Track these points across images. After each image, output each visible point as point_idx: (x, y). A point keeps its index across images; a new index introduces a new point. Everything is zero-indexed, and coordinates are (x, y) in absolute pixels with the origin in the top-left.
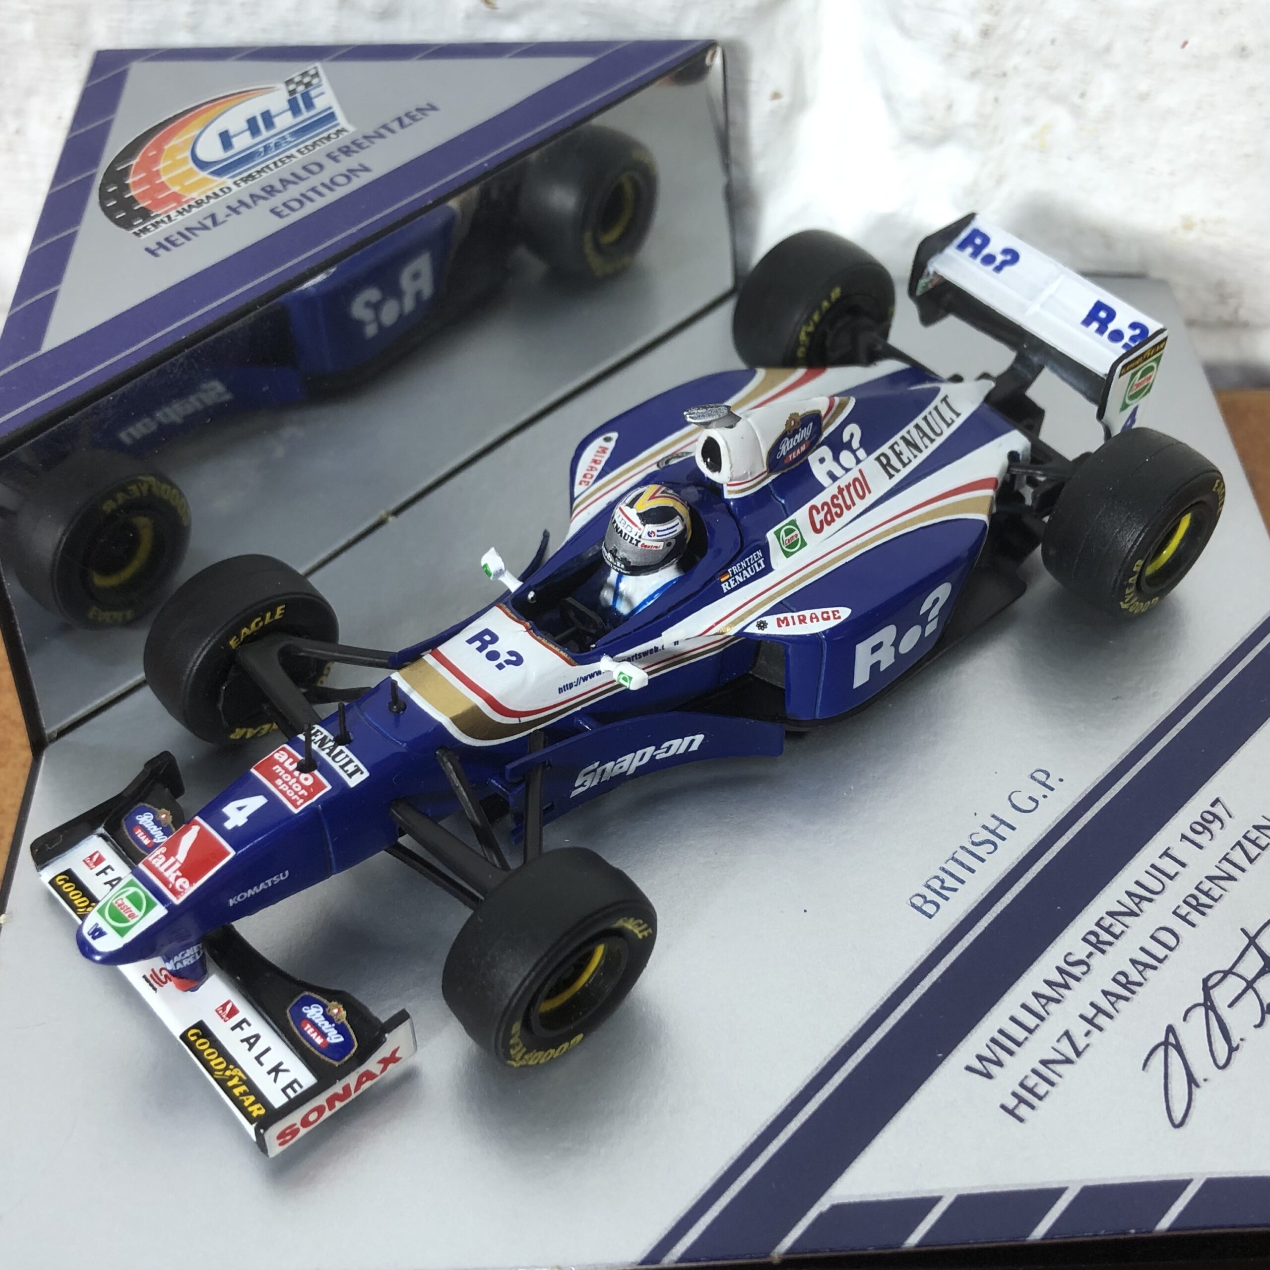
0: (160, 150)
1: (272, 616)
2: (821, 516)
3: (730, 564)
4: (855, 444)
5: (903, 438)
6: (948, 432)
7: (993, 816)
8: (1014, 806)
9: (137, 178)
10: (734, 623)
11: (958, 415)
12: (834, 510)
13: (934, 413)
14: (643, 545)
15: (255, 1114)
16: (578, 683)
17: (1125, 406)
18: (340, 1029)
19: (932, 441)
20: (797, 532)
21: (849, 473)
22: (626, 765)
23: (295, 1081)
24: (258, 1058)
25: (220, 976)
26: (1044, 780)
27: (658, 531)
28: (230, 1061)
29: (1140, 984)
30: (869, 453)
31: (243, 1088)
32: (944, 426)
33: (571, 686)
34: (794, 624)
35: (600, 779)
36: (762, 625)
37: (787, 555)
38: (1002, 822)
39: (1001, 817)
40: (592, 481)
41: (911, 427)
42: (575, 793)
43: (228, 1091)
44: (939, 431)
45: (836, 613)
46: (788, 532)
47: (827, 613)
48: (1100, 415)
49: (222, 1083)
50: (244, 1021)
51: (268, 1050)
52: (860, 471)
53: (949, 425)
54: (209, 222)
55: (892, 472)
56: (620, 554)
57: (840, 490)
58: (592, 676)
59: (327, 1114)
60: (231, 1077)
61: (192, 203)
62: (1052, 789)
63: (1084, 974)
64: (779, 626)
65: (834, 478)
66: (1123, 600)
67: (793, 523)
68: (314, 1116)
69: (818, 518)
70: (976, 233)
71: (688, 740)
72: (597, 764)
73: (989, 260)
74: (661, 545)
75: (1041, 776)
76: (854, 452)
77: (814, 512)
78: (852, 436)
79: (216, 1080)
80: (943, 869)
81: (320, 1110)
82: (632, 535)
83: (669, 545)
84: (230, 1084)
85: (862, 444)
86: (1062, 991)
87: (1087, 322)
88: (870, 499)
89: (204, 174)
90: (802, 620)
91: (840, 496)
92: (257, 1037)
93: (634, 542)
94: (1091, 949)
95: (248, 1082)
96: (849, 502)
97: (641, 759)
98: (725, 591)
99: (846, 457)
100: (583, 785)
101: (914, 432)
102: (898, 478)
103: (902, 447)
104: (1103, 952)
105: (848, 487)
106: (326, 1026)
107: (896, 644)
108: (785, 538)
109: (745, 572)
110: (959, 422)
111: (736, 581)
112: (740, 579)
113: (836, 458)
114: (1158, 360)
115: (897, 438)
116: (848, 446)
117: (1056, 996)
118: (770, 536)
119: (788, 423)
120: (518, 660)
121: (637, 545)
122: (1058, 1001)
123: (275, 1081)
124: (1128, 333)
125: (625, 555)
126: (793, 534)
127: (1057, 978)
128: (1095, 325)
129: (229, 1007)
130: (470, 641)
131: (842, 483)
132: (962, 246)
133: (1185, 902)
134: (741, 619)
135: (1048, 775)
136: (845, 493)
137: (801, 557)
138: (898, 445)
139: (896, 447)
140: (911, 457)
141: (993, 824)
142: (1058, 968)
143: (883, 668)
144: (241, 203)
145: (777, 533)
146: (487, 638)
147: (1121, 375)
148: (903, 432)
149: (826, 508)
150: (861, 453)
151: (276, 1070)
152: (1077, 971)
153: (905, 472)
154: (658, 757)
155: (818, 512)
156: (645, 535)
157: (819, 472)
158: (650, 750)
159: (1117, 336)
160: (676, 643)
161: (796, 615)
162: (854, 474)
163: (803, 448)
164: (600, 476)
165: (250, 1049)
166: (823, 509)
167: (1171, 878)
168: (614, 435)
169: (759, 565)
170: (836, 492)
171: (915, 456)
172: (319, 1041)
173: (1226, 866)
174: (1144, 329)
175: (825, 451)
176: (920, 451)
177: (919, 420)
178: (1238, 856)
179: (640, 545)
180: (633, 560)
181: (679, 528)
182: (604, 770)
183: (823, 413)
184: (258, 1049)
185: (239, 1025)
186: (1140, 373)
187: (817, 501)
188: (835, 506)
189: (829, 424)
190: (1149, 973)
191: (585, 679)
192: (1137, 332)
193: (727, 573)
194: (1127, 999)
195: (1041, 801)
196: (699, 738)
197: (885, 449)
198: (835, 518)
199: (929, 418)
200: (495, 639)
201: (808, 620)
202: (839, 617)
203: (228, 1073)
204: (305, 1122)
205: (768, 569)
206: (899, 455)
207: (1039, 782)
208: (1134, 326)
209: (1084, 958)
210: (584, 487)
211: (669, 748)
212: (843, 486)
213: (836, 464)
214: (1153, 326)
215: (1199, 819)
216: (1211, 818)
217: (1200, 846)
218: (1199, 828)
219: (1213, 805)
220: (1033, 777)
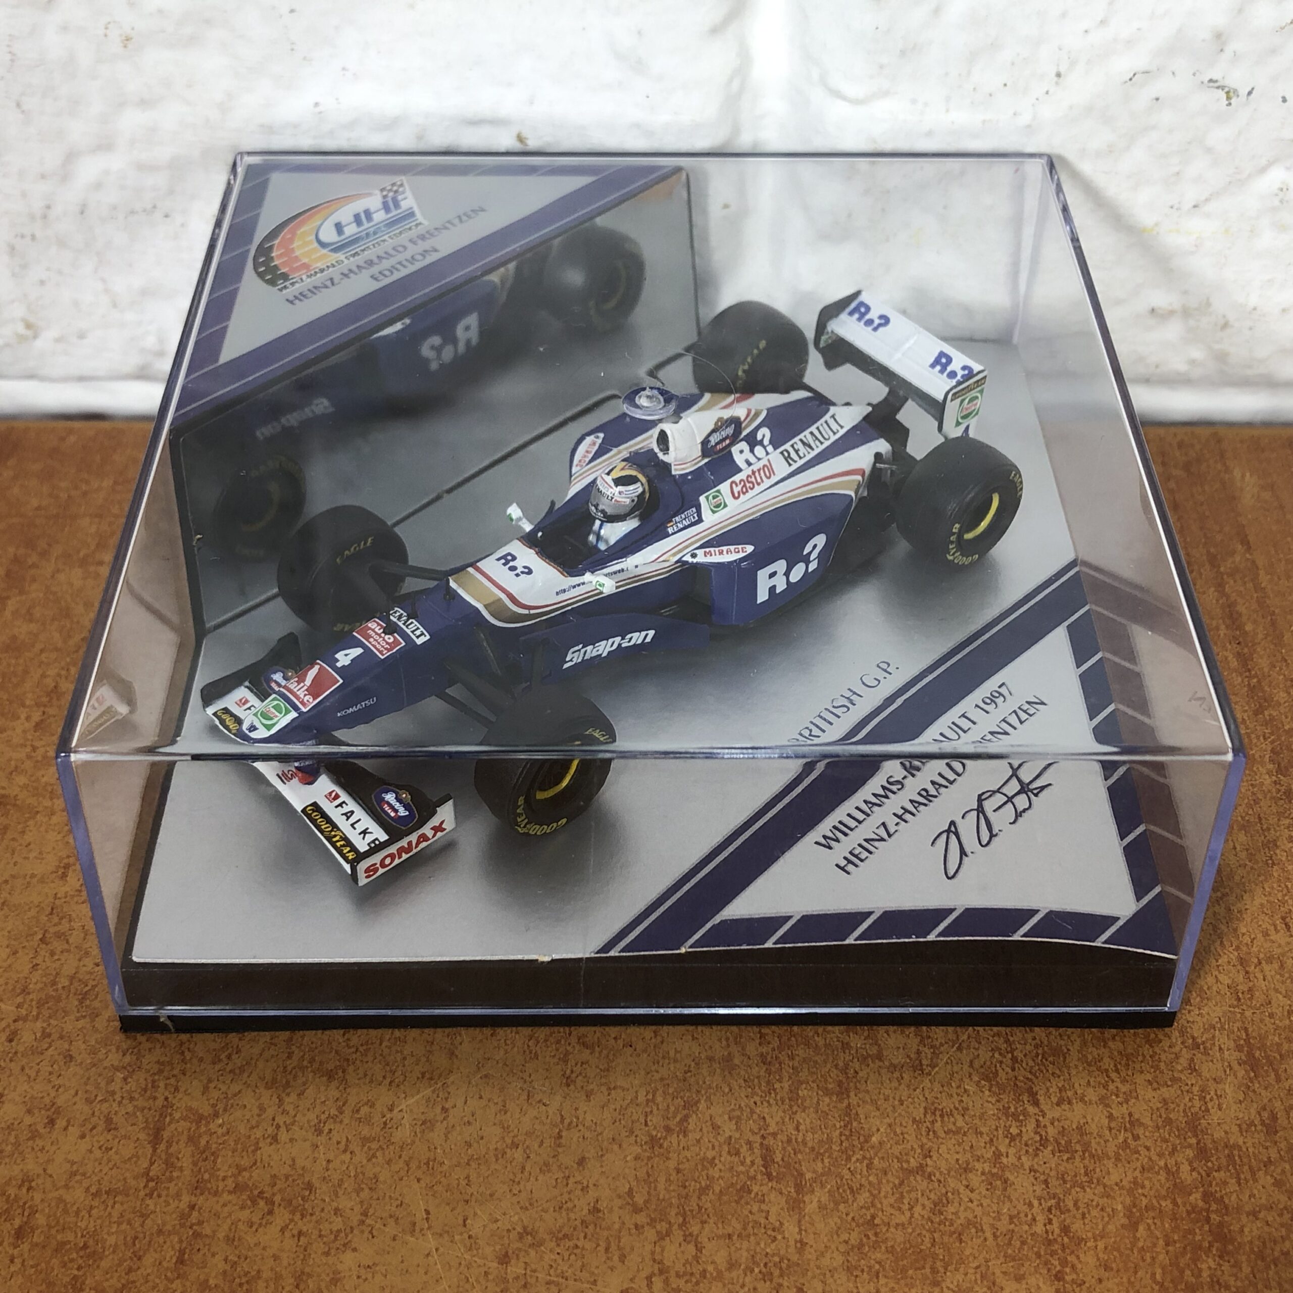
0: (294, 234)
1: (365, 544)
3: (675, 515)
4: (766, 442)
5: (801, 440)
6: (834, 438)
7: (849, 689)
8: (864, 683)
9: (279, 253)
10: (674, 555)
11: (842, 427)
12: (748, 485)
13: (825, 425)
15: (350, 858)
16: (569, 589)
17: (958, 424)
18: (406, 807)
19: (822, 443)
21: (760, 461)
22: (601, 649)
23: (377, 839)
24: (352, 825)
25: (327, 775)
26: (886, 668)
28: (335, 826)
30: (775, 449)
31: (342, 843)
32: (831, 434)
33: (564, 591)
36: (694, 556)
37: (714, 512)
39: (854, 690)
41: (807, 433)
42: (566, 666)
43: (333, 844)
44: (827, 437)
46: (714, 498)
48: (940, 428)
49: (329, 839)
50: (344, 802)
51: (359, 820)
52: (769, 461)
53: (835, 433)
54: (329, 283)
56: (601, 507)
57: (754, 473)
58: (579, 585)
59: (397, 861)
60: (335, 836)
61: (317, 270)
62: (890, 674)
63: (899, 789)
65: (749, 464)
66: (949, 553)
67: (718, 491)
68: (388, 861)
69: (736, 490)
70: (862, 304)
71: (643, 633)
72: (581, 646)
73: (870, 322)
74: (628, 501)
75: (884, 666)
76: (765, 447)
77: (734, 485)
78: (764, 436)
79: (325, 837)
80: (812, 722)
81: (392, 856)
82: (609, 493)
83: (633, 501)
84: (334, 840)
85: (771, 442)
86: (883, 799)
87: (933, 366)
88: (774, 479)
89: (325, 251)
90: (721, 553)
92: (352, 812)
94: (906, 773)
95: (345, 839)
96: (759, 480)
97: (612, 646)
99: (758, 450)
100: (571, 660)
101: (809, 437)
102: (795, 466)
103: (800, 446)
104: (913, 775)
105: (759, 470)
106: (397, 805)
107: (787, 574)
110: (842, 432)
112: (680, 526)
113: (752, 451)
114: (981, 392)
115: (796, 439)
117: (879, 802)
118: (702, 499)
119: (716, 424)
120: (530, 572)
122: (880, 805)
123: (364, 838)
124: (960, 373)
125: (604, 507)
127: (881, 792)
128: (938, 368)
129: (333, 794)
130: (498, 559)
131: (755, 467)
132: (851, 314)
134: (680, 551)
135: (889, 665)
136: (757, 474)
137: (723, 514)
139: (795, 446)
142: (882, 786)
143: (778, 591)
144: (350, 271)
145: (707, 498)
146: (509, 558)
147: (952, 400)
148: (801, 436)
150: (770, 449)
151: (364, 832)
152: (895, 787)
153: (801, 462)
154: (623, 645)
155: (737, 485)
157: (739, 460)
158: (618, 640)
159: (952, 375)
160: (636, 567)
161: (717, 549)
162: (764, 462)
163: (728, 442)
164: (590, 462)
165: (347, 820)
167: (965, 732)
168: (601, 435)
170: (750, 473)
172: (393, 814)
173: (1004, 725)
174: (970, 369)
175: (743, 445)
176: (813, 449)
177: (813, 429)
178: (1013, 720)
180: (609, 511)
181: (640, 490)
183: (742, 419)
184: (353, 819)
185: (340, 805)
186: (967, 400)
187: (737, 478)
188: (749, 482)
189: (745, 428)
190: (942, 790)
191: (574, 587)
192: (966, 372)
193: (671, 521)
194: (925, 805)
195: (882, 680)
196: (651, 633)
197: (787, 446)
199: (821, 428)
200: (514, 558)
201: (725, 552)
203: (333, 833)
204: (383, 865)
205: (700, 520)
206: (797, 451)
207: (882, 669)
208: (964, 368)
209: (900, 779)
210: (579, 468)
211: (631, 639)
212: (755, 469)
213: (751, 455)
214: (977, 367)
215: (989, 696)
216: (997, 695)
217: (987, 712)
218: (988, 701)
219: (1000, 687)
220: (878, 666)
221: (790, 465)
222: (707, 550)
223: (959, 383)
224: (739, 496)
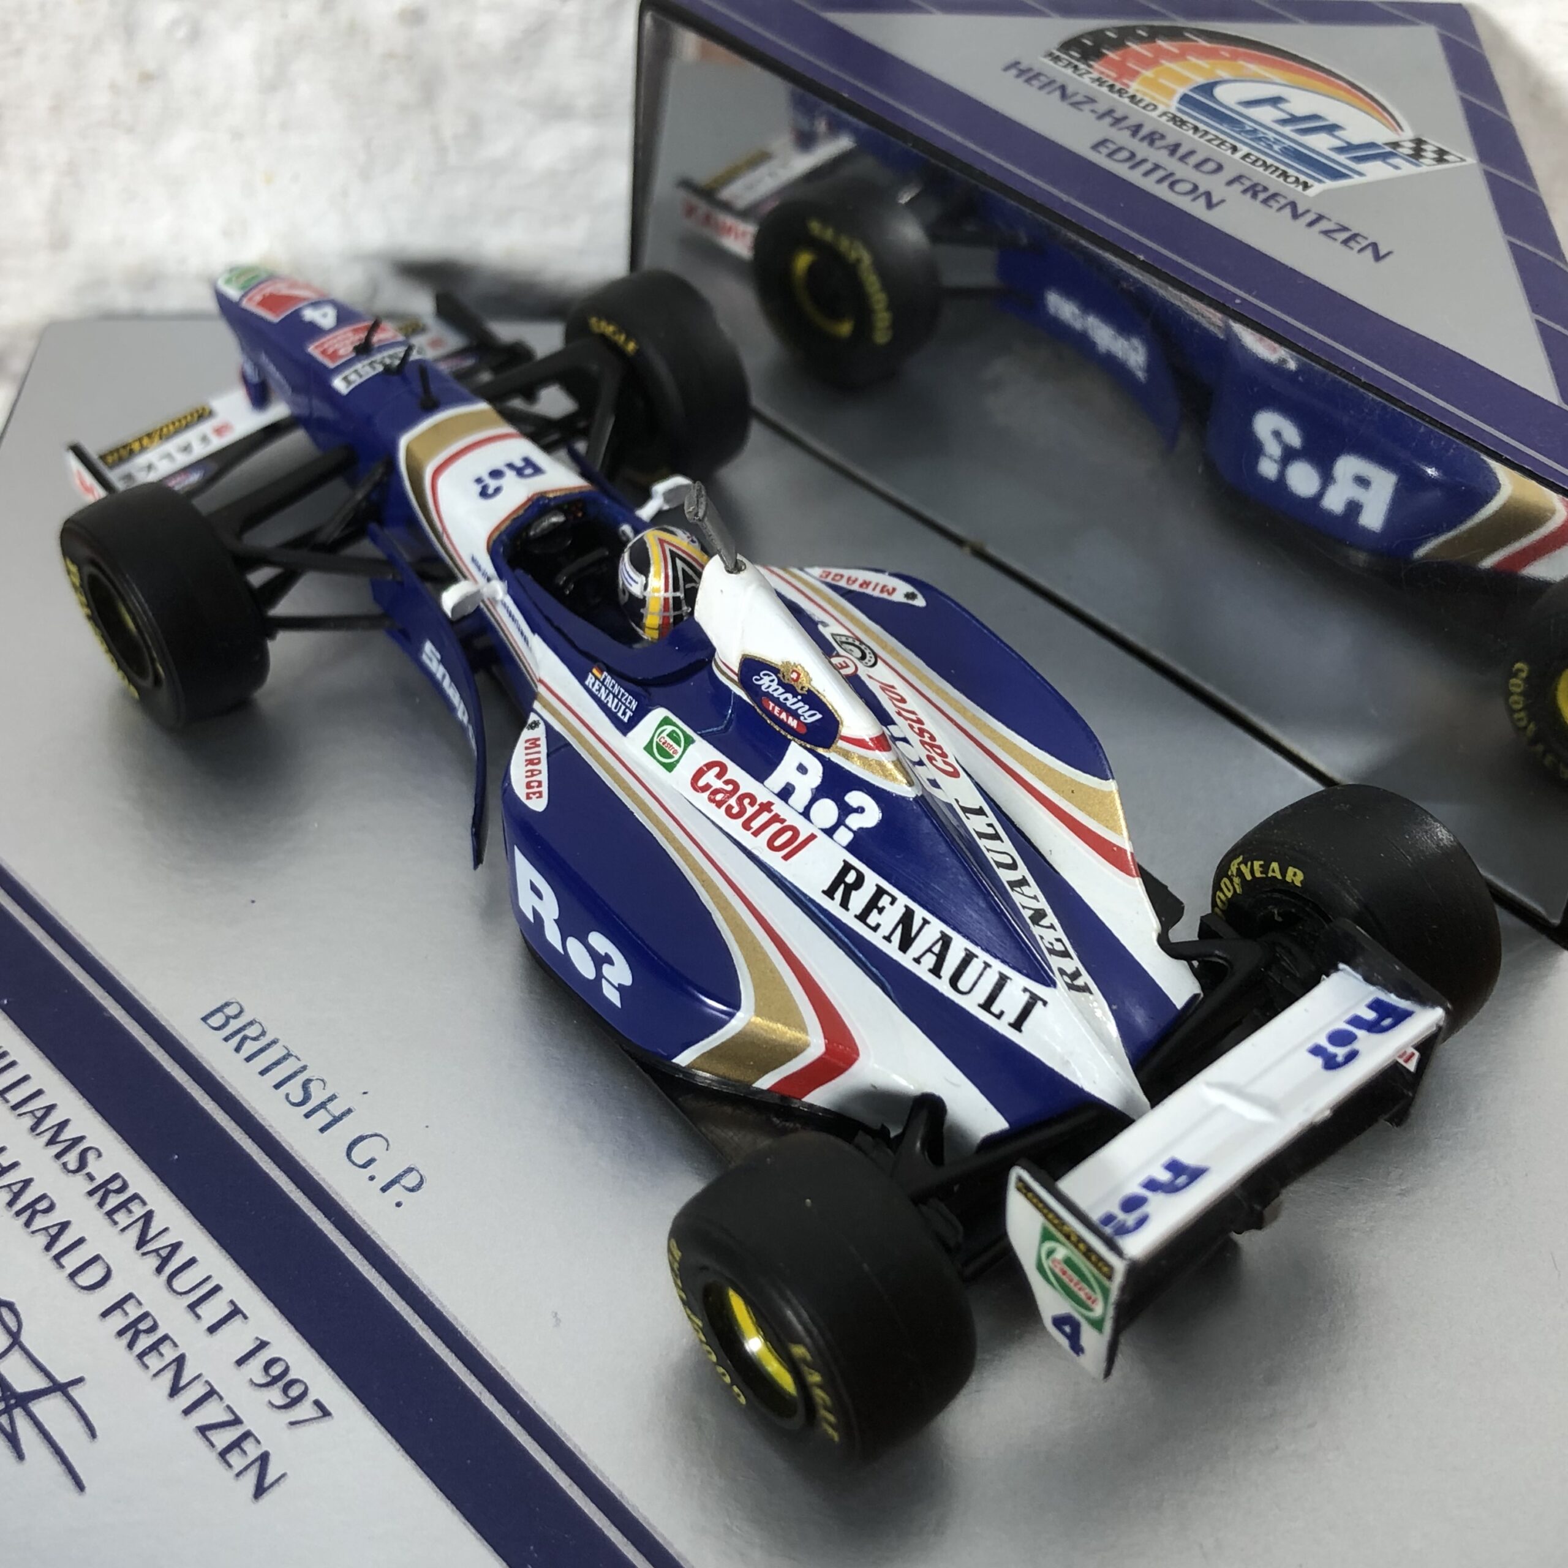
2: (718, 784)
3: (611, 672)
4: (855, 821)
7: (349, 1111)
8: (361, 1139)
11: (1017, 1025)
12: (733, 801)
19: (936, 971)
20: (680, 750)
21: (801, 818)
29: (28, 1224)
30: (851, 848)
34: (527, 754)
37: (648, 748)
38: (336, 1120)
39: (345, 1120)
52: (812, 837)
53: (987, 1006)
55: (839, 895)
57: (766, 807)
62: (384, 1190)
63: (65, 1165)
67: (689, 741)
69: (710, 778)
75: (410, 1181)
76: (840, 822)
77: (716, 770)
80: (272, 1042)
86: (47, 1136)
88: (774, 860)
91: (756, 807)
94: (99, 1180)
96: (756, 824)
99: (826, 811)
102: (833, 906)
104: (91, 1193)
105: (776, 818)
108: (664, 734)
113: (819, 793)
115: (903, 900)
116: (846, 810)
117: (42, 1128)
118: (659, 714)
120: (487, 494)
122: (33, 1129)
126: (675, 745)
127: (68, 1134)
130: (525, 459)
133: (146, 1315)
135: (411, 1190)
136: (765, 817)
138: (892, 903)
140: (885, 930)
141: (336, 1108)
142: (81, 1139)
145: (666, 721)
147: (1018, 1189)
148: (920, 913)
149: (730, 787)
150: (844, 836)
152: (72, 1159)
157: (782, 770)
162: (805, 829)
166: (727, 782)
167: (192, 1307)
171: (888, 939)
173: (197, 1391)
175: (814, 768)
183: (844, 731)
187: (735, 772)
189: (841, 752)
190: (42, 1240)
193: (602, 672)
194: (10, 1204)
195: (365, 1173)
197: (873, 880)
198: (724, 807)
206: (873, 904)
207: (400, 1177)
209: (89, 1169)
215: (291, 1376)
216: (295, 1392)
217: (240, 1362)
218: (276, 1370)
219: (317, 1403)
220: (410, 1170)
221: (830, 893)
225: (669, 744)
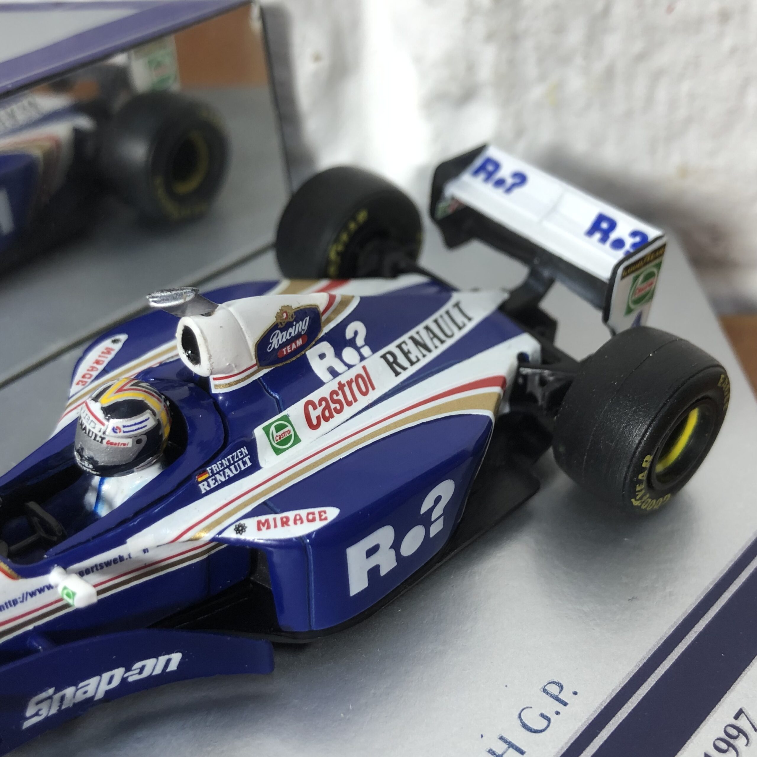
2: (319, 411)
3: (209, 462)
4: (360, 341)
5: (412, 338)
6: (458, 335)
7: (501, 738)
8: (525, 726)
10: (208, 528)
11: (470, 319)
12: (333, 406)
13: (446, 317)
14: (108, 443)
16: (24, 598)
17: (629, 311)
19: (442, 342)
20: (289, 428)
21: (352, 370)
26: (556, 693)
27: (124, 426)
30: (374, 350)
32: (455, 329)
33: (15, 602)
34: (276, 526)
35: (60, 706)
36: (240, 529)
37: (278, 452)
38: (511, 745)
39: (510, 739)
40: (89, 381)
41: (420, 328)
42: (27, 724)
44: (449, 333)
45: (322, 514)
46: (279, 428)
47: (313, 514)
48: (606, 318)
52: (364, 368)
53: (460, 328)
55: (398, 369)
56: (87, 453)
57: (341, 386)
58: (41, 590)
62: (565, 704)
64: (259, 529)
65: (334, 373)
66: (635, 497)
67: (286, 418)
69: (314, 414)
70: (489, 161)
72: (51, 691)
73: (500, 183)
74: (129, 442)
75: (554, 689)
76: (358, 349)
77: (310, 408)
78: (356, 333)
82: (96, 431)
83: (139, 442)
85: (368, 342)
87: (590, 232)
88: (373, 396)
90: (285, 522)
91: (340, 392)
93: (98, 439)
96: (350, 398)
97: (110, 682)
98: (203, 492)
99: (348, 354)
100: (37, 714)
101: (424, 334)
102: (404, 375)
103: (410, 346)
105: (349, 383)
107: (396, 546)
108: (275, 434)
109: (227, 470)
110: (470, 326)
111: (216, 480)
112: (221, 478)
113: (338, 354)
114: (659, 266)
115: (405, 337)
116: (352, 343)
118: (258, 432)
119: (279, 316)
121: (101, 442)
124: (629, 242)
125: (92, 454)
126: (286, 430)
128: (598, 236)
131: (343, 379)
132: (476, 173)
134: (218, 523)
135: (561, 688)
136: (346, 389)
137: (293, 454)
138: (406, 344)
139: (404, 346)
140: (420, 356)
141: (500, 748)
143: (383, 572)
145: (266, 430)
147: (623, 277)
148: (412, 333)
149: (324, 403)
150: (366, 351)
153: (412, 370)
154: (130, 679)
155: (315, 408)
156: (109, 431)
157: (319, 368)
159: (619, 244)
160: (145, 551)
161: (278, 516)
162: (358, 370)
163: (299, 342)
164: (98, 377)
166: (320, 405)
168: (123, 337)
169: (244, 463)
170: (336, 387)
171: (424, 356)
174: (644, 236)
175: (325, 347)
176: (429, 351)
177: (429, 322)
179: (105, 442)
181: (150, 424)
182: (63, 698)
183: (321, 309)
186: (641, 279)
187: (315, 396)
188: (335, 402)
189: (329, 320)
191: (33, 594)
192: (637, 239)
193: (205, 472)
195: (554, 718)
197: (392, 347)
199: (440, 321)
201: (291, 522)
202: (326, 519)
205: (255, 467)
206: (406, 354)
207: (551, 696)
208: (634, 234)
211: (142, 669)
212: (344, 381)
213: (337, 361)
214: (652, 232)
215: (723, 735)
216: (734, 732)
218: (723, 746)
219: (736, 717)
220: (545, 690)
221: (397, 374)
222: (263, 518)
223: (628, 255)
224: (319, 424)
225: (282, 434)
